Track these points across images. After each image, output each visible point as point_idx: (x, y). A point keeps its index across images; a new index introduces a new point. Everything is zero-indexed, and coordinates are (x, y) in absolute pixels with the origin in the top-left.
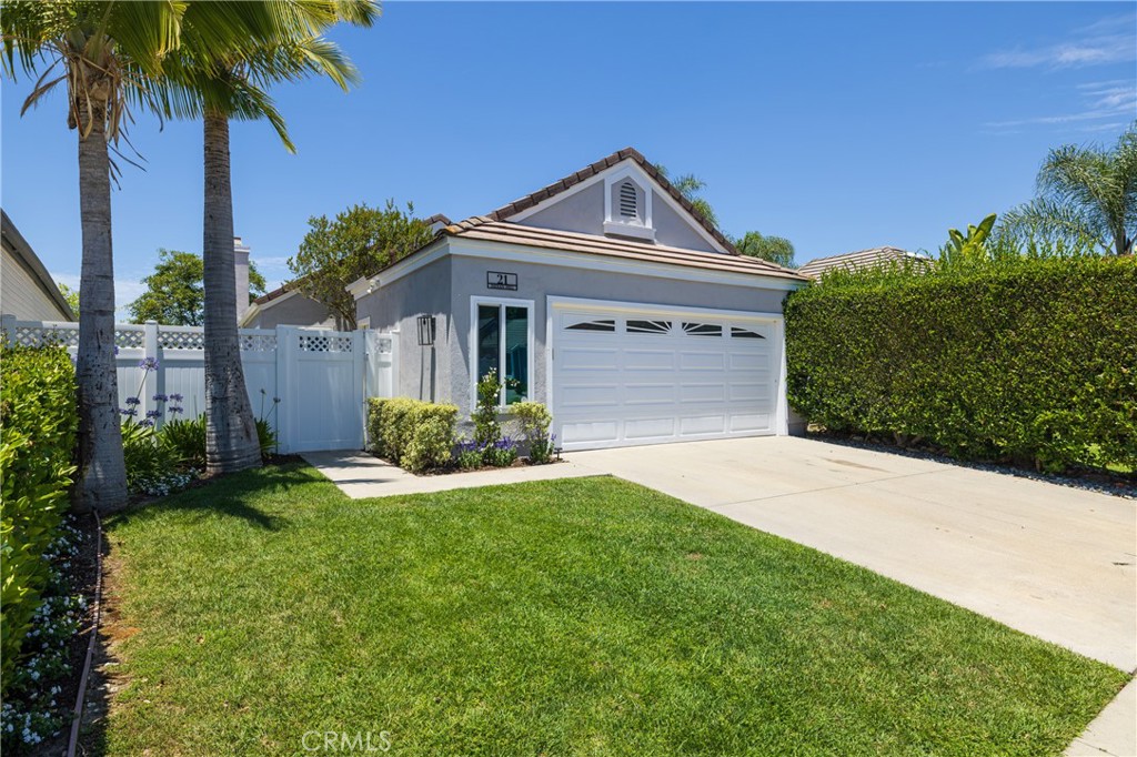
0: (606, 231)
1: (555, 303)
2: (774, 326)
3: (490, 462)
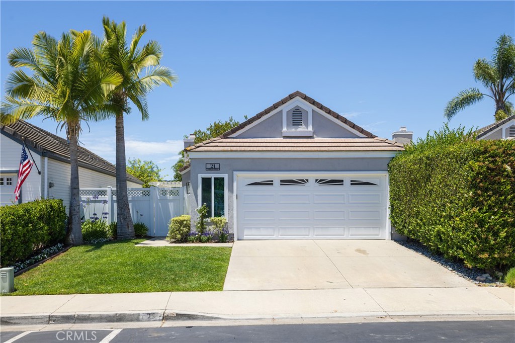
0: (283, 135)
3: (201, 241)
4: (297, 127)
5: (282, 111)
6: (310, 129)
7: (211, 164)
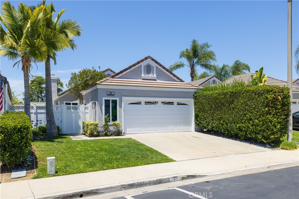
0: (142, 78)
1: (124, 98)
2: (191, 102)
3: (106, 135)
4: (148, 74)
5: (141, 66)
6: (155, 76)
7: (110, 92)
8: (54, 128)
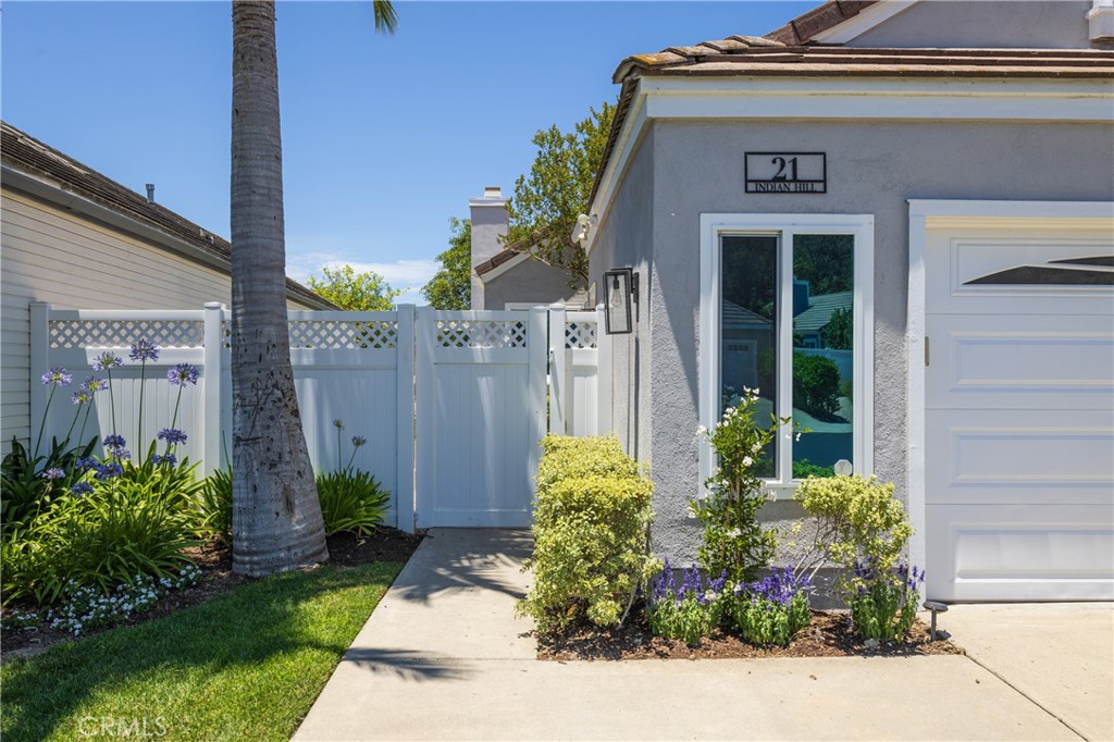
1: (933, 220)
7: (777, 156)
8: (280, 506)
